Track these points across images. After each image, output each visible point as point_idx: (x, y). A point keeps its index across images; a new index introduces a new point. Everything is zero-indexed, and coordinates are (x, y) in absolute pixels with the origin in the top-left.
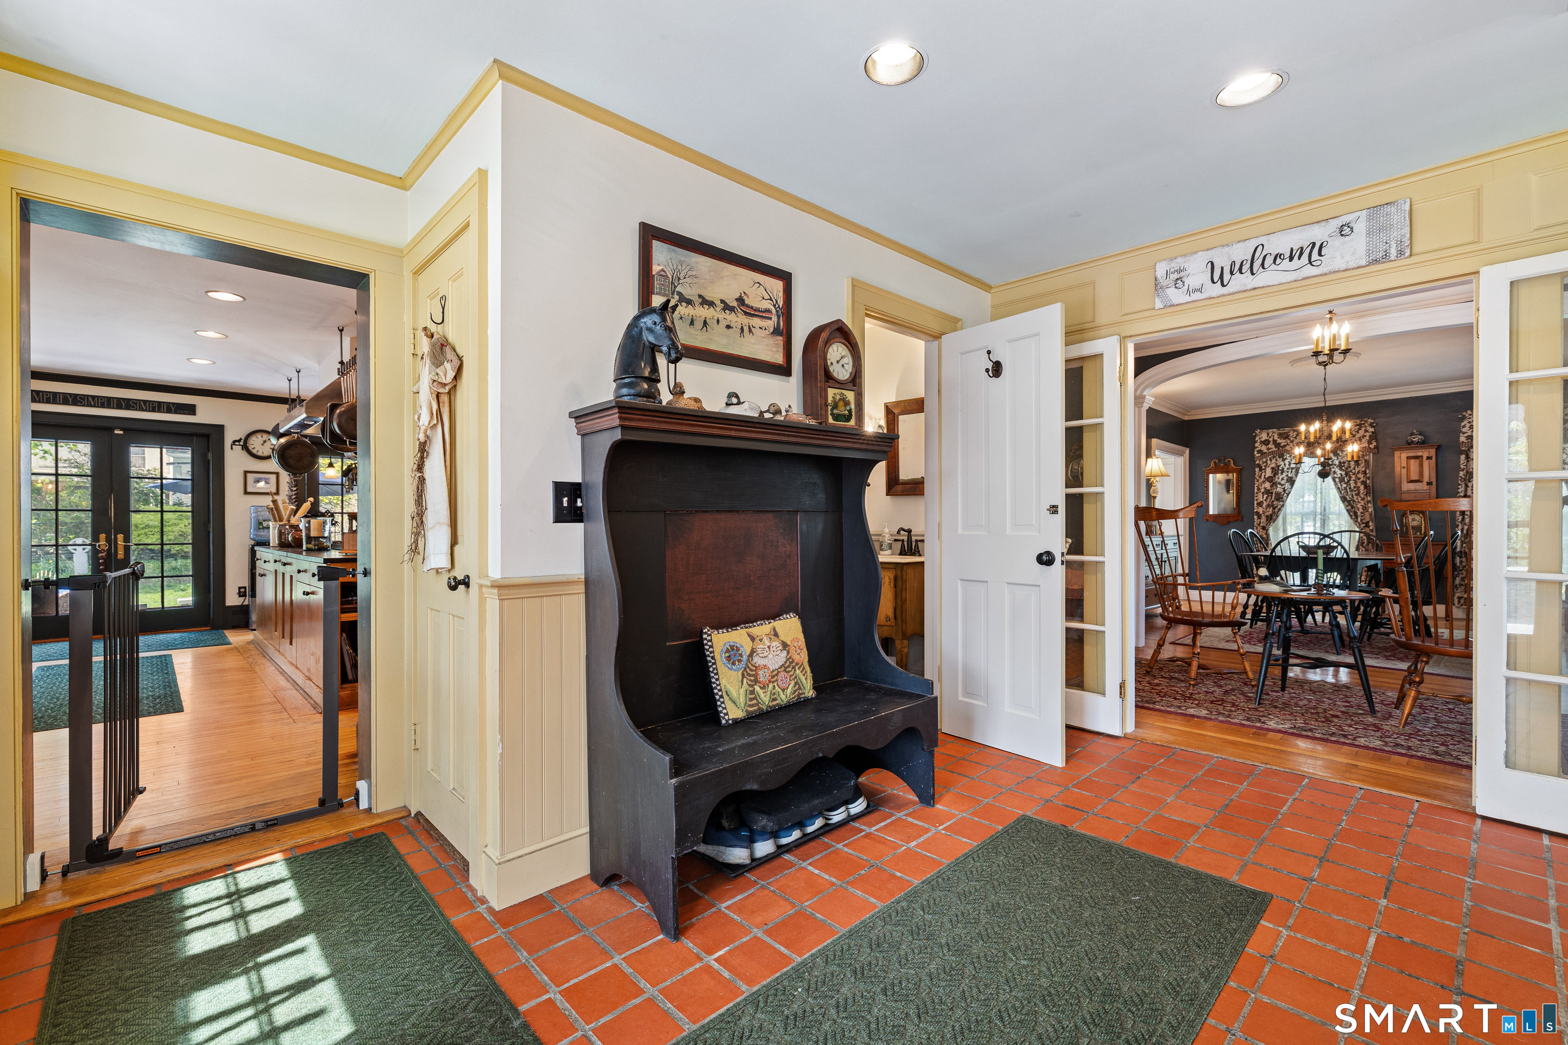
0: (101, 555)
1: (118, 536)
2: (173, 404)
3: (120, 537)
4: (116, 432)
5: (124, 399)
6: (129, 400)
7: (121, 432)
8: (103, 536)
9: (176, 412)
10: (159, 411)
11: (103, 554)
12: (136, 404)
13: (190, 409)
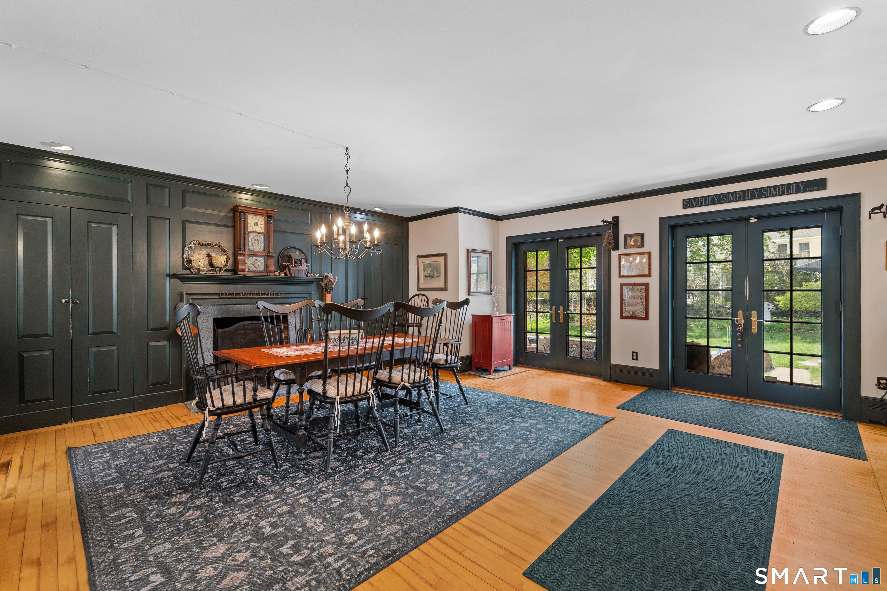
0: (738, 328)
1: (753, 312)
2: (802, 183)
3: (754, 313)
4: (751, 221)
5: (756, 189)
6: (761, 189)
7: (756, 220)
8: (740, 312)
9: (805, 191)
10: (789, 193)
11: (740, 328)
12: (767, 191)
13: (821, 184)
